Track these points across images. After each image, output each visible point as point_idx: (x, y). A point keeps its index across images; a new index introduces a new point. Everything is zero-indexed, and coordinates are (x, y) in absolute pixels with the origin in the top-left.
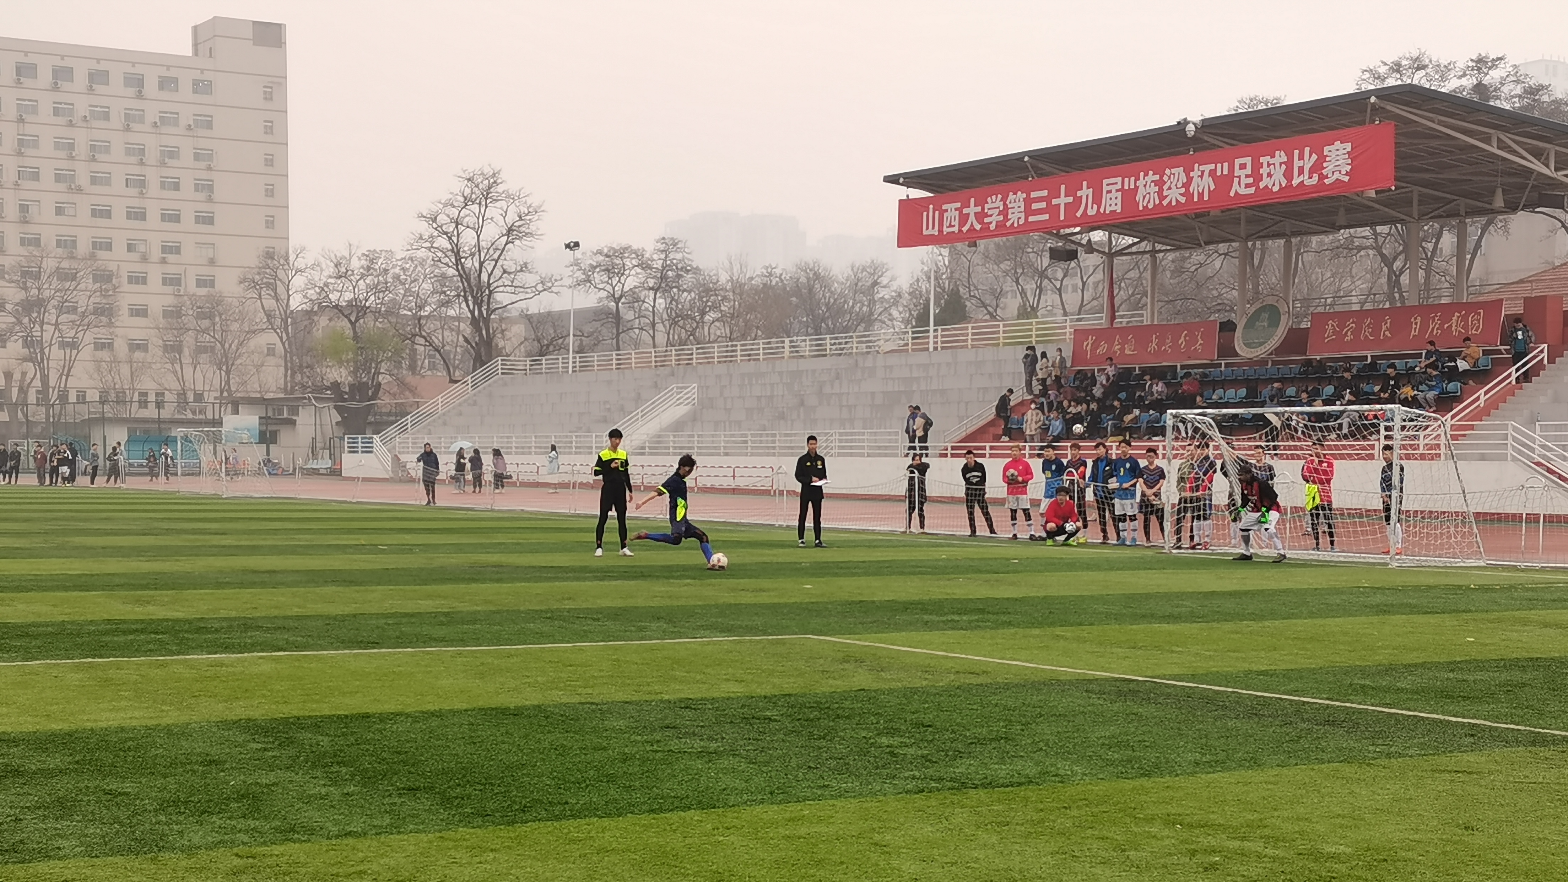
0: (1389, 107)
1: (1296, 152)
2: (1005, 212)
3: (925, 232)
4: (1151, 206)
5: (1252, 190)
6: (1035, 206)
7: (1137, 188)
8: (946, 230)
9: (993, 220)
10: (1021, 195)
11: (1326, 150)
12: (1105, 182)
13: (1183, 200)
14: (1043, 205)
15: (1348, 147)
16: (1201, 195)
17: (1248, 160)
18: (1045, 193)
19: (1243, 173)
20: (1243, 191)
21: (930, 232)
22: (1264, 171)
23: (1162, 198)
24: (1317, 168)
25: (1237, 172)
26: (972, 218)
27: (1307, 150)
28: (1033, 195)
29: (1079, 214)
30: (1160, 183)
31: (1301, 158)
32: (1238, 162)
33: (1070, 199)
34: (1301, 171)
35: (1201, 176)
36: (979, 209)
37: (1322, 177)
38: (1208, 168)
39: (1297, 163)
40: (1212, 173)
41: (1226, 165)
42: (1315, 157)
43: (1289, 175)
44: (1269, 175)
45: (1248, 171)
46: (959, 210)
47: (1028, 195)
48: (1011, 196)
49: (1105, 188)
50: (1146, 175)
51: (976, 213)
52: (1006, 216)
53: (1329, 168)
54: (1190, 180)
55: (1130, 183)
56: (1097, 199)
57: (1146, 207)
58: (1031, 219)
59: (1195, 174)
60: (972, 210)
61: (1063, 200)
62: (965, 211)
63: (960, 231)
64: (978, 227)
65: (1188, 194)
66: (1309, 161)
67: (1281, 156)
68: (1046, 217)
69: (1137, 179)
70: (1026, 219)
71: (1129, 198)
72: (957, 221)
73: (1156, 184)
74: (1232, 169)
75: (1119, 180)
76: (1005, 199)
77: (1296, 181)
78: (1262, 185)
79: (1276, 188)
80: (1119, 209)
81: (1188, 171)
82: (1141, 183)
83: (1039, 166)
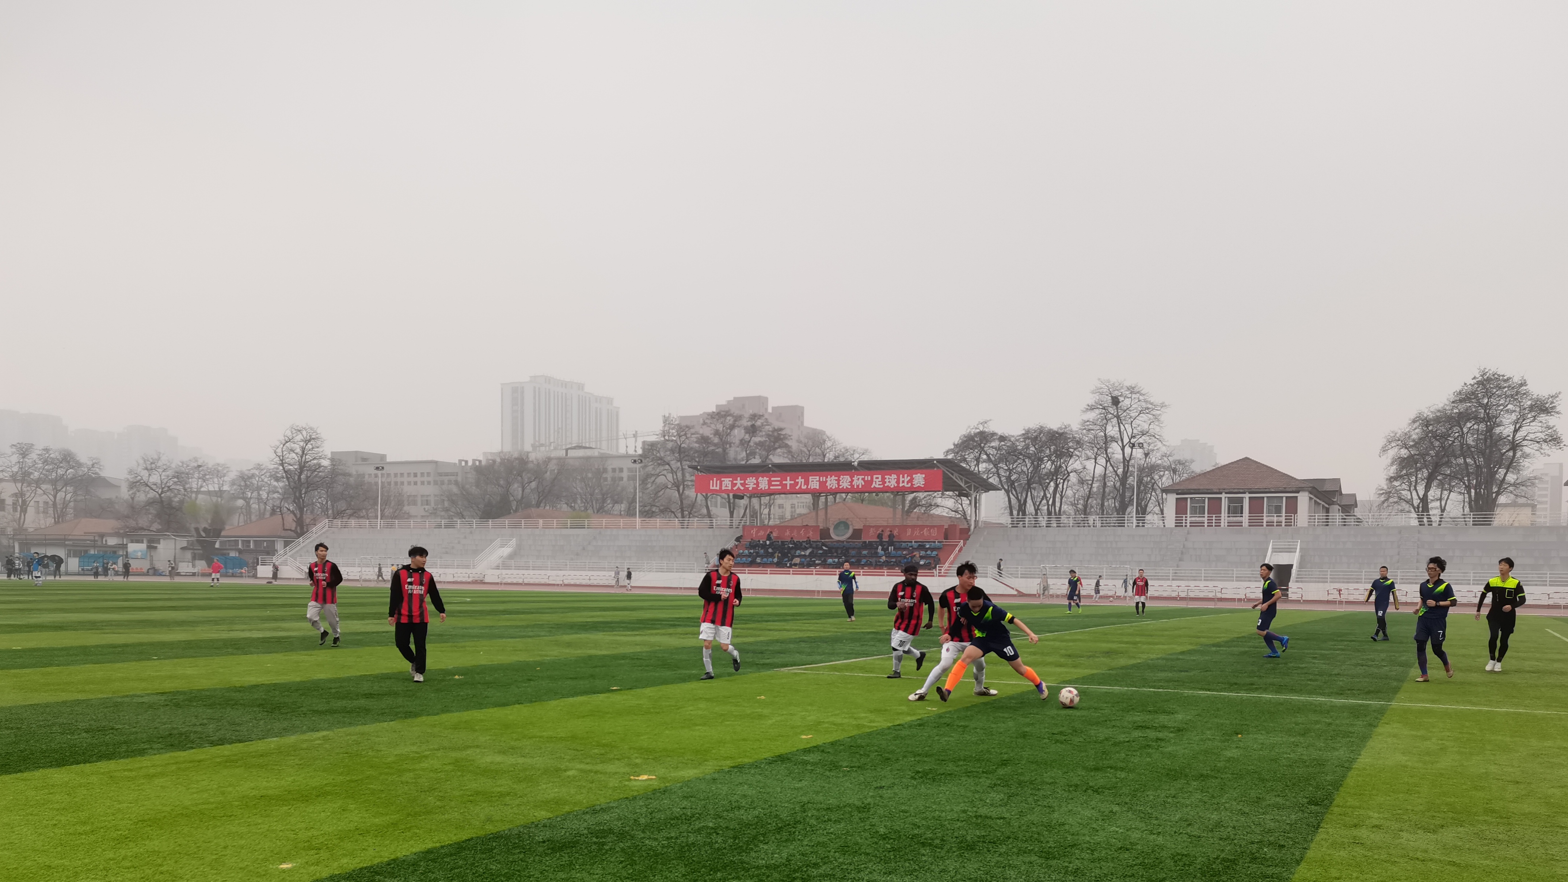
0: (939, 465)
1: (901, 476)
2: (757, 484)
3: (711, 488)
4: (834, 488)
5: (882, 486)
6: (773, 483)
7: (826, 481)
8: (723, 488)
9: (751, 486)
10: (766, 479)
11: (914, 476)
12: (810, 477)
13: (849, 487)
14: (778, 483)
15: (924, 476)
16: (858, 486)
17: (880, 476)
18: (779, 479)
19: (877, 480)
20: (877, 486)
21: (715, 488)
22: (887, 480)
23: (839, 485)
24: (911, 481)
25: (874, 480)
26: (739, 485)
27: (906, 475)
28: (772, 479)
29: (797, 488)
30: (838, 481)
31: (903, 477)
32: (875, 476)
33: (793, 482)
34: (903, 482)
36: (742, 482)
37: (912, 484)
38: (861, 477)
39: (901, 479)
40: (863, 479)
41: (869, 477)
42: (909, 478)
43: (898, 482)
44: (889, 482)
45: (880, 479)
46: (732, 482)
47: (770, 479)
48: (760, 478)
49: (810, 480)
50: (831, 477)
51: (741, 484)
52: (758, 486)
53: (915, 482)
54: (852, 481)
55: (823, 479)
56: (807, 483)
57: (831, 488)
58: (771, 488)
59: (855, 478)
60: (739, 482)
61: (788, 482)
62: (735, 482)
63: (732, 489)
64: (742, 488)
65: (852, 485)
66: (907, 479)
67: (894, 476)
68: (780, 487)
69: (827, 477)
70: (769, 487)
71: (823, 484)
72: (730, 486)
73: (836, 480)
74: (872, 478)
75: (818, 477)
76: (757, 479)
77: (901, 485)
78: (886, 485)
79: (892, 487)
80: (818, 488)
81: (852, 477)
82: (828, 479)
83: (774, 469)
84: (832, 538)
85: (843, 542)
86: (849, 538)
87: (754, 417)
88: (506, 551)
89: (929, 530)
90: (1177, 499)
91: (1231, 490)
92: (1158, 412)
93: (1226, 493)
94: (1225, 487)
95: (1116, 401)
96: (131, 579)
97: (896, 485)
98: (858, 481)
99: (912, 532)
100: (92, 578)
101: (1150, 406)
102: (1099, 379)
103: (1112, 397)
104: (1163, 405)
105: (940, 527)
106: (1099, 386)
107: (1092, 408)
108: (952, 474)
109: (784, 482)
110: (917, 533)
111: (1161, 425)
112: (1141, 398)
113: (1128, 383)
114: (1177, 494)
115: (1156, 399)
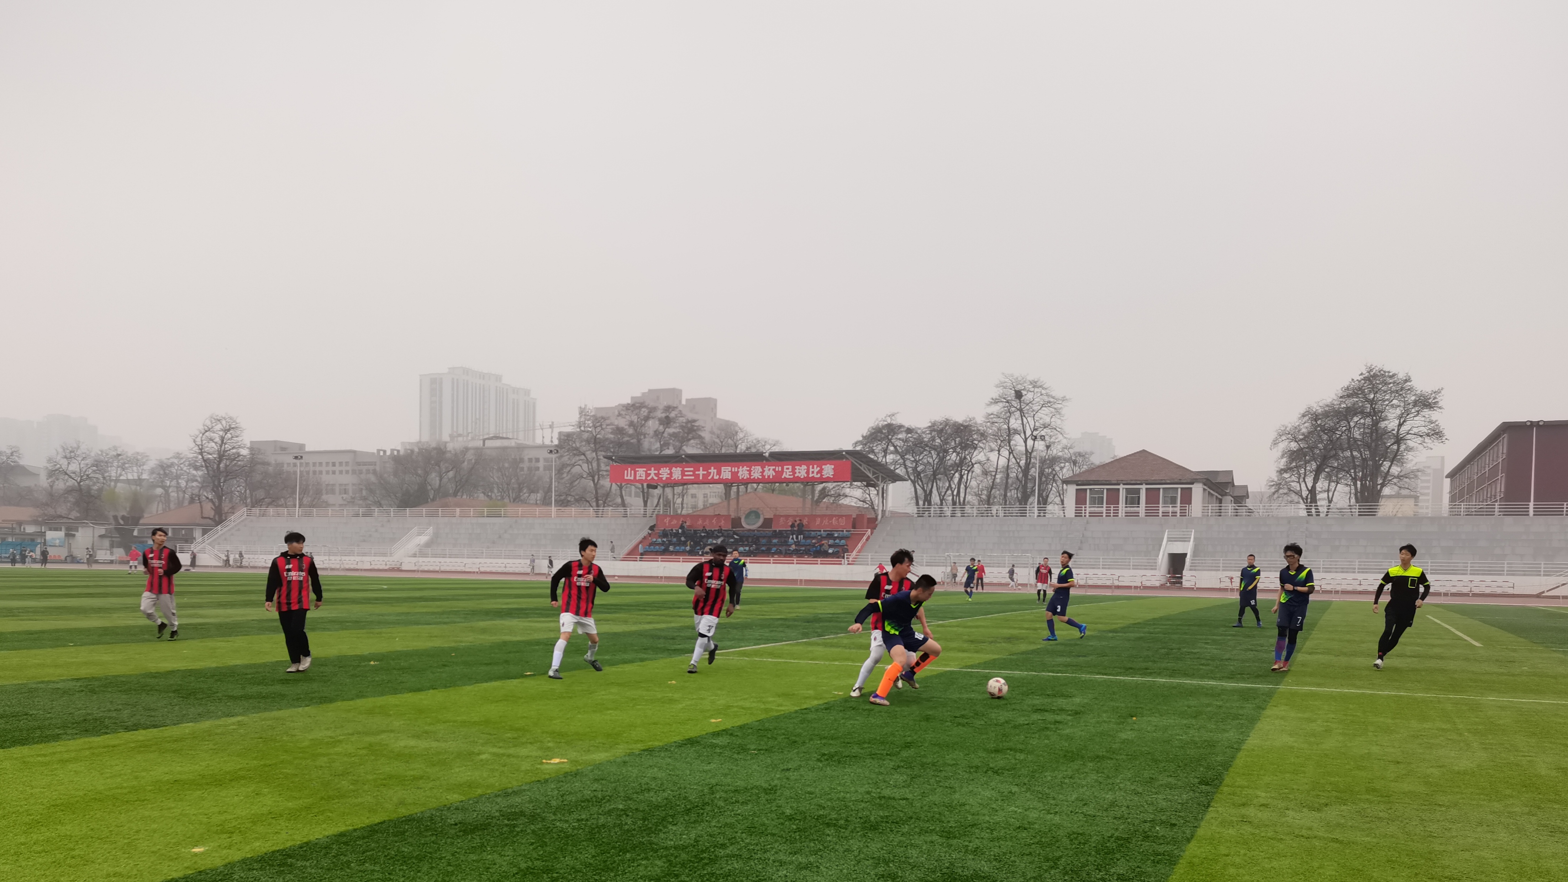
0: (847, 456)
1: (811, 467)
2: (671, 474)
3: (626, 478)
4: (745, 478)
5: (792, 477)
6: (686, 473)
7: (738, 472)
8: (638, 478)
9: (665, 476)
10: (679, 469)
11: (823, 467)
12: (723, 468)
13: (760, 477)
14: (691, 473)
15: (833, 467)
16: (769, 476)
17: (790, 467)
18: (692, 469)
19: (788, 471)
20: (787, 477)
21: (629, 478)
22: (797, 471)
23: (750, 475)
24: (820, 472)
25: (785, 470)
26: (653, 475)
27: (815, 466)
28: (686, 469)
29: (710, 478)
30: (750, 471)
31: (813, 468)
32: (785, 467)
33: (705, 472)
34: (813, 472)
35: (769, 470)
36: (656, 472)
37: (821, 475)
38: (772, 468)
39: (811, 470)
40: (774, 470)
41: (780, 468)
42: (819, 469)
43: (808, 473)
45: (790, 470)
46: (646, 472)
47: (683, 469)
48: (674, 469)
49: (723, 470)
50: (743, 467)
51: (655, 474)
52: (671, 476)
53: (824, 473)
54: (764, 471)
55: (735, 469)
56: (719, 473)
57: (743, 478)
58: (685, 478)
59: (766, 469)
60: (653, 472)
61: (701, 472)
62: (649, 472)
63: (646, 479)
64: (656, 478)
65: (763, 476)
66: (816, 469)
67: (804, 467)
68: (693, 478)
69: (739, 468)
70: (682, 477)
71: (735, 474)
72: (644, 476)
73: (748, 470)
74: (783, 469)
75: (730, 468)
76: (670, 469)
77: (811, 475)
78: (796, 475)
79: (802, 477)
80: (730, 478)
81: (763, 468)
82: (740, 470)
83: (687, 459)
84: (743, 527)
85: (754, 530)
86: (759, 527)
87: (668, 409)
88: (423, 539)
89: (838, 520)
90: (1077, 490)
91: (1129, 482)
92: (1059, 406)
93: (1124, 484)
94: (1123, 478)
95: (1019, 395)
96: (49, 566)
97: (806, 475)
98: (769, 472)
99: (821, 522)
100: (9, 566)
101: (1052, 400)
102: (1003, 374)
103: (1015, 391)
104: (1064, 399)
105: (848, 517)
106: (1003, 380)
107: (995, 401)
108: (861, 465)
109: (697, 473)
110: (826, 522)
111: (1062, 418)
112: (1044, 392)
113: (1031, 378)
114: (1077, 485)
115: (1057, 393)
